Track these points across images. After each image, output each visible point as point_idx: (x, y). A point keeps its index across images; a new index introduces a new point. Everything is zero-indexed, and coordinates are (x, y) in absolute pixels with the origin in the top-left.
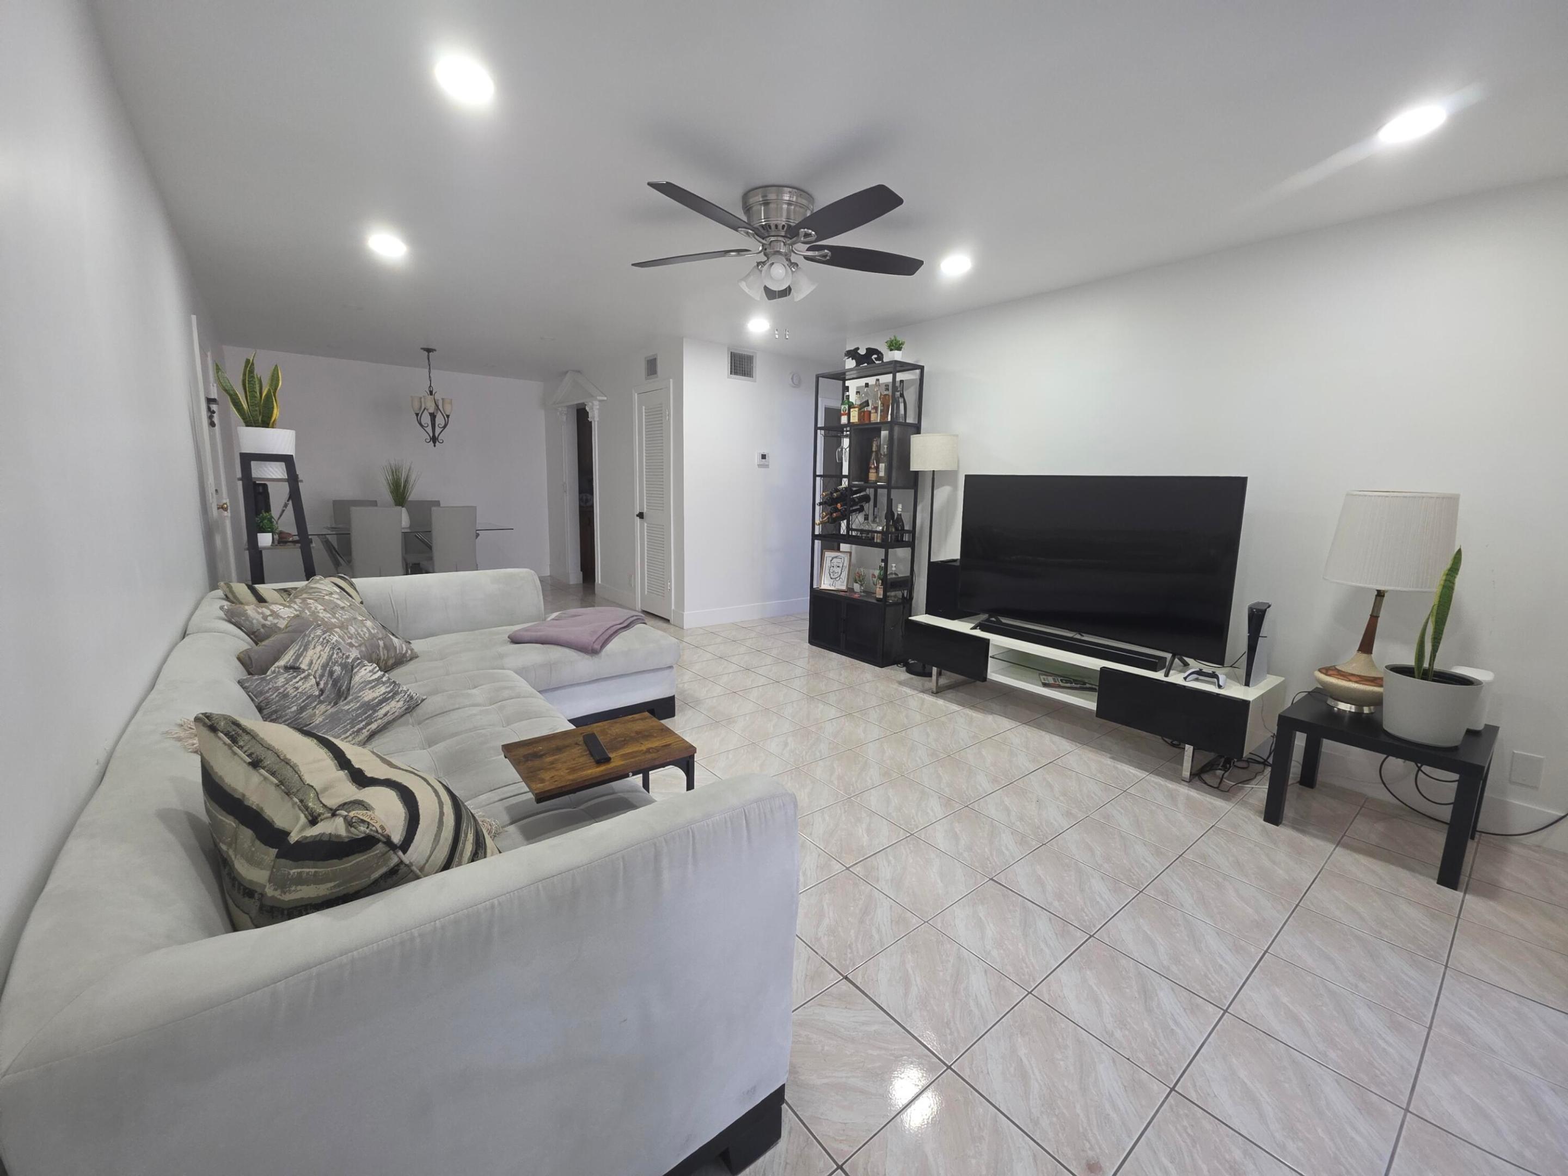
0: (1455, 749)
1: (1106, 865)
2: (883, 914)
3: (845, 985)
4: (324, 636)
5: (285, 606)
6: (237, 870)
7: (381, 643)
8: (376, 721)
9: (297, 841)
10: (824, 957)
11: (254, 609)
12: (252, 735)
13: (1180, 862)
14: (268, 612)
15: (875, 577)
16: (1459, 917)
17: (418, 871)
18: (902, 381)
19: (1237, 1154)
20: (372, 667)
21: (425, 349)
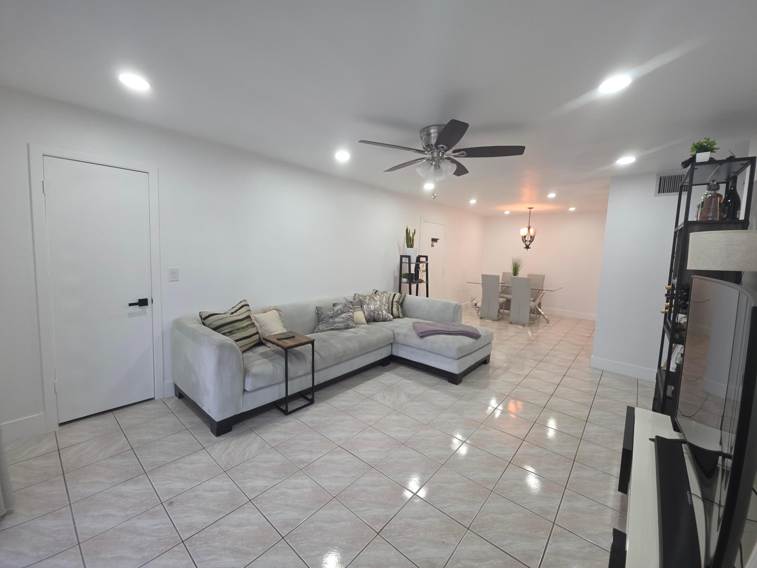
21: (529, 208)
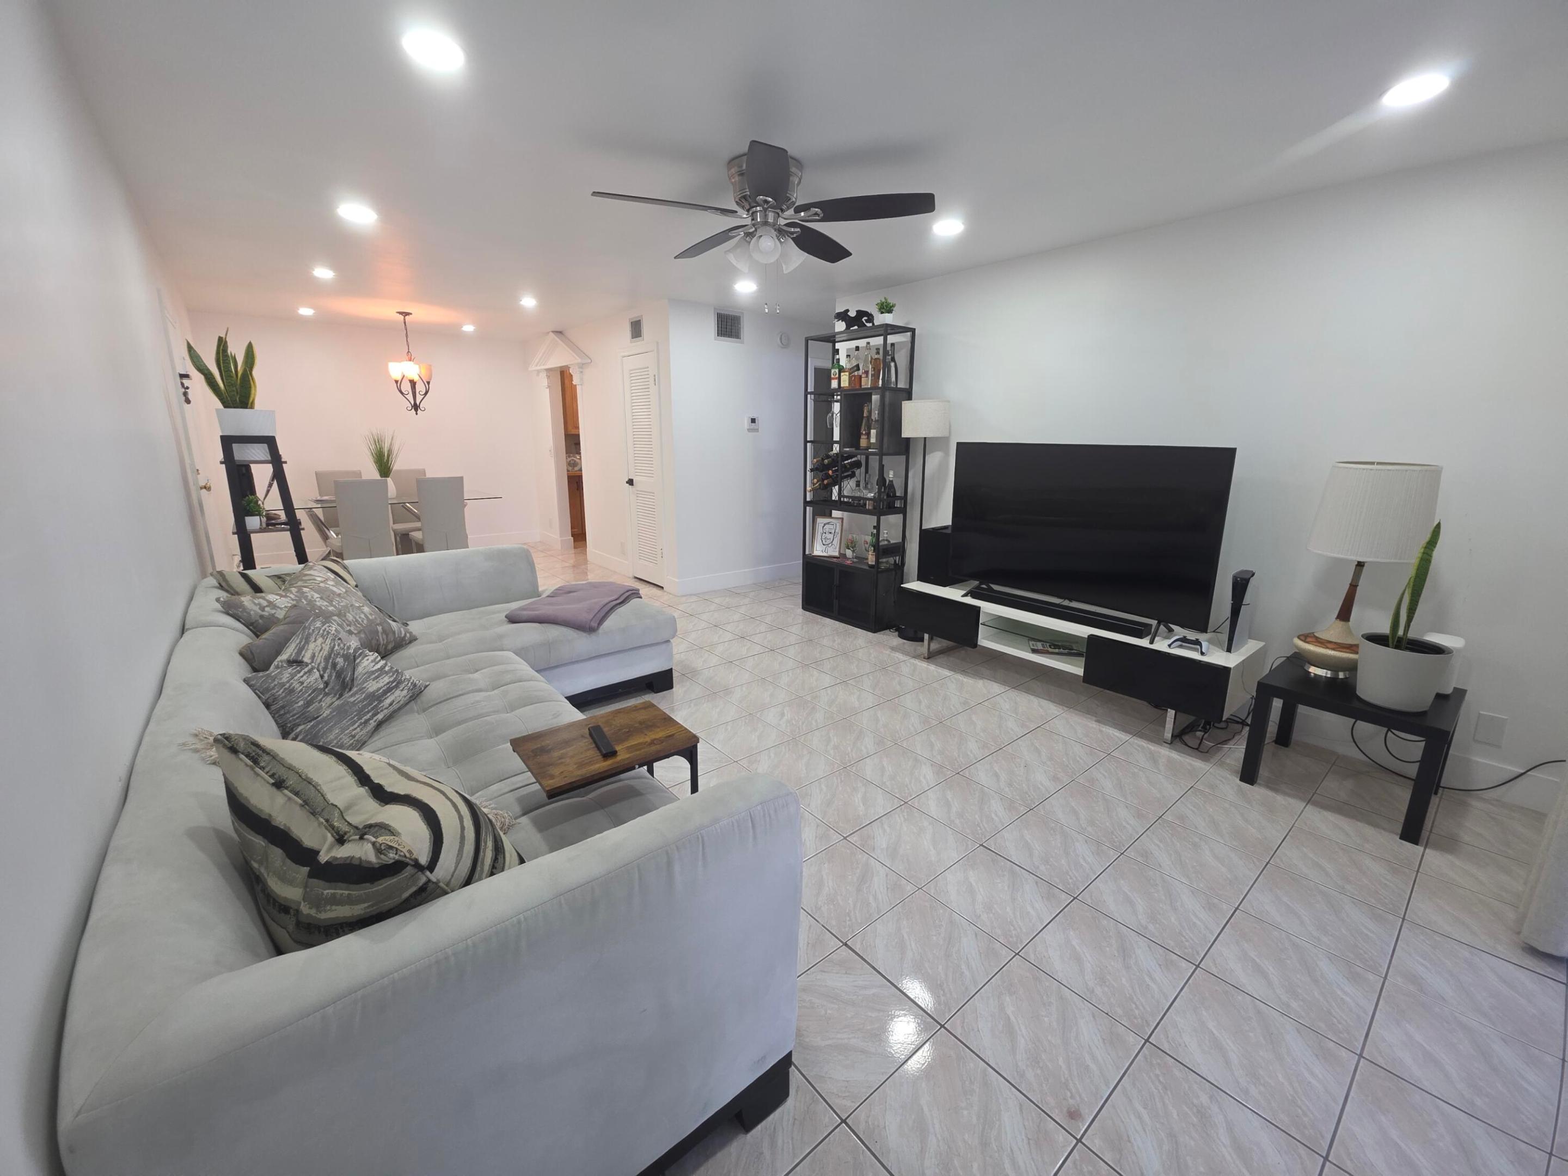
0: (1423, 714)
1: (1089, 829)
2: (879, 882)
3: (845, 952)
4: (323, 628)
5: (281, 596)
6: (270, 888)
7: (380, 628)
8: (382, 711)
9: (327, 861)
10: (825, 925)
11: (250, 600)
12: (272, 756)
13: (1159, 823)
14: (264, 603)
15: (867, 544)
16: (1418, 871)
17: (445, 887)
18: (893, 345)
19: (1204, 1099)
20: (374, 656)
21: (401, 313)
